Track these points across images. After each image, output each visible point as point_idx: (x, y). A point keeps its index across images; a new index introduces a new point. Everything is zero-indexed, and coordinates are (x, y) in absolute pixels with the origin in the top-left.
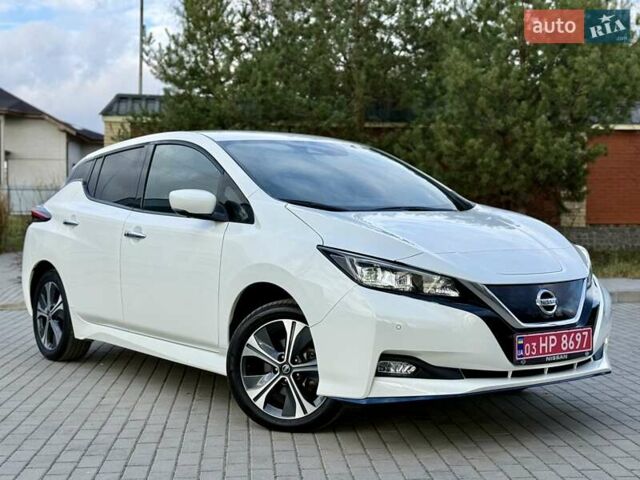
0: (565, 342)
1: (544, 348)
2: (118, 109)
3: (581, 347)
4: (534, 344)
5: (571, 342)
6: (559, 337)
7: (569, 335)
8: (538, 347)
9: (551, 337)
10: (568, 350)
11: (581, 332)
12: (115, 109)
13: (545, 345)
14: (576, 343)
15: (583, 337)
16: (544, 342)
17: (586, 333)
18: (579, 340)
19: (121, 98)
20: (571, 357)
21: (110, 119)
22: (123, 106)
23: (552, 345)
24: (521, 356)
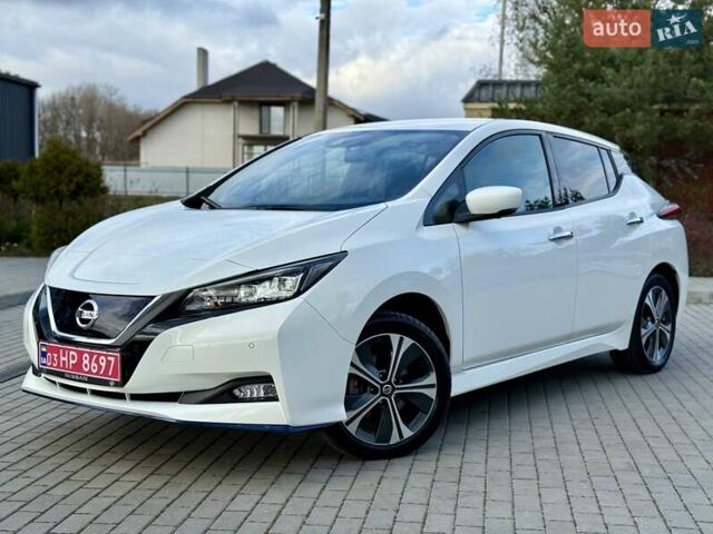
0: (86, 362)
1: (64, 362)
2: (479, 95)
3: (105, 373)
4: (56, 355)
5: (94, 364)
6: (80, 354)
7: (91, 355)
8: (58, 358)
9: (71, 353)
10: (90, 372)
11: (106, 356)
12: (476, 96)
13: (66, 359)
14: (100, 367)
15: (109, 362)
16: (64, 356)
17: (112, 359)
18: (103, 365)
19: (481, 85)
20: (91, 381)
21: (471, 106)
22: (484, 93)
23: (72, 362)
24: (45, 365)
